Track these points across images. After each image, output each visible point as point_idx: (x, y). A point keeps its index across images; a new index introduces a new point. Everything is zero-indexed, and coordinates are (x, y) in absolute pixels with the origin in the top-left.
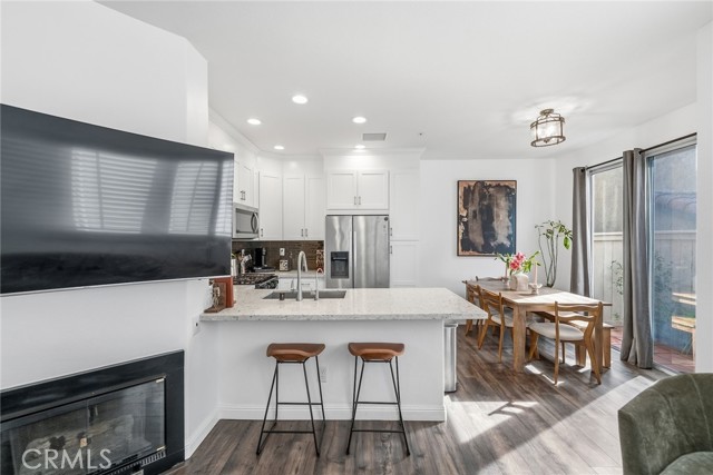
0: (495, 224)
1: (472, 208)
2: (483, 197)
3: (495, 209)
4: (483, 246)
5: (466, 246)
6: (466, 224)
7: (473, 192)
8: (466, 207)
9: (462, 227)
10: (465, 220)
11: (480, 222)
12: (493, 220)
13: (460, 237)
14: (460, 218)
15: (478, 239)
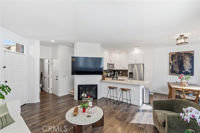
0: (184, 65)
1: (174, 61)
2: (179, 57)
3: (184, 61)
4: (179, 72)
5: (172, 72)
6: (172, 66)
7: (175, 56)
8: (172, 60)
9: (171, 66)
10: (172, 64)
11: (178, 65)
12: (183, 64)
13: (170, 69)
14: (170, 64)
15: (177, 70)
